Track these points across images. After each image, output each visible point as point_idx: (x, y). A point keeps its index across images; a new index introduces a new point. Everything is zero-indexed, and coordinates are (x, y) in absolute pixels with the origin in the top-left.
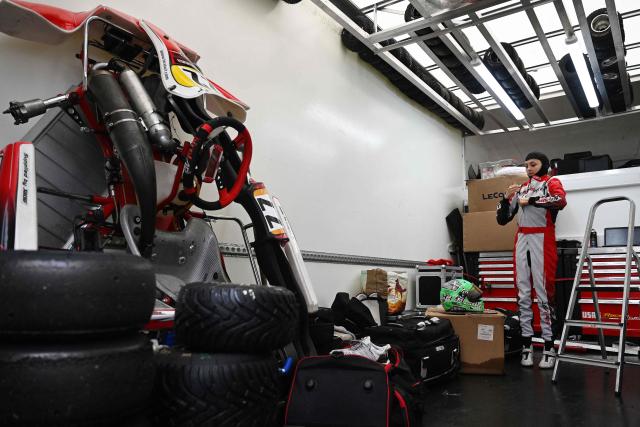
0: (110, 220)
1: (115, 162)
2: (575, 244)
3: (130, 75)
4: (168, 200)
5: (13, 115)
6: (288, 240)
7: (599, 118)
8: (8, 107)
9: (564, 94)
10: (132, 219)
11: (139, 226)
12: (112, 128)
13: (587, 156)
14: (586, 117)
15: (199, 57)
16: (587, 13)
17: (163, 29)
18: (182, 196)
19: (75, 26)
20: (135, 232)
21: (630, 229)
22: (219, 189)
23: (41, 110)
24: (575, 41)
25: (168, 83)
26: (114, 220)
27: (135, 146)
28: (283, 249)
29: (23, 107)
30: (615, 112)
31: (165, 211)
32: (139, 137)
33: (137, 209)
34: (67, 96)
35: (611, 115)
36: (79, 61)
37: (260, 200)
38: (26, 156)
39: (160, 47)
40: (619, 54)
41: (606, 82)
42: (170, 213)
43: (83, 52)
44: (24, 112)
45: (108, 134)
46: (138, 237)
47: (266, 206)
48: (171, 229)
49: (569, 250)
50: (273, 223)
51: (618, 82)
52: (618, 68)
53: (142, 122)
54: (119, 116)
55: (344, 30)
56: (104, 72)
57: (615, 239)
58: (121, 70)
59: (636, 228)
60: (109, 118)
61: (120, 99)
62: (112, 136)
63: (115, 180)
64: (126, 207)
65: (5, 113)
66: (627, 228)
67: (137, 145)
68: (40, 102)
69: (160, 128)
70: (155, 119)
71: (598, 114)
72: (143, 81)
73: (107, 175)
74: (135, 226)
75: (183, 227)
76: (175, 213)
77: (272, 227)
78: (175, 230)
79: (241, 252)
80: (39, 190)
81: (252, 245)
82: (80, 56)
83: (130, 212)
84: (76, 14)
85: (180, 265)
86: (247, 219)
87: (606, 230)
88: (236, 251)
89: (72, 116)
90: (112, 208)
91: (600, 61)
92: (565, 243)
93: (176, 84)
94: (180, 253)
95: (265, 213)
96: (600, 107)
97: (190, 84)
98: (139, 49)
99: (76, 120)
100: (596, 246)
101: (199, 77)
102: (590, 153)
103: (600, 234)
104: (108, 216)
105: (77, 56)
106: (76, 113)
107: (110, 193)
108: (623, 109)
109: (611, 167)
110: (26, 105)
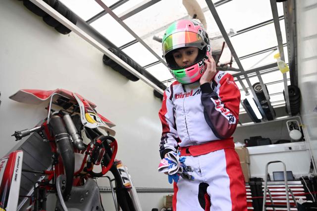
0: (51, 182)
1: (57, 155)
2: (260, 180)
3: (68, 117)
4: (79, 172)
5: (16, 137)
6: (131, 188)
7: (263, 122)
8: (14, 133)
9: (246, 112)
10: (62, 182)
11: (65, 185)
12: (58, 142)
13: (259, 138)
14: (257, 122)
15: (96, 106)
16: (252, 85)
17: (82, 96)
18: (85, 170)
19: (47, 97)
20: (62, 188)
21: (284, 173)
22: (102, 167)
23: (28, 134)
24: (249, 94)
25: (83, 121)
26: (53, 182)
27: (67, 150)
28: (129, 193)
29: (21, 133)
30: (269, 120)
31: (77, 176)
32: (69, 146)
33: (64, 177)
34: (40, 127)
35: (268, 122)
36: (47, 110)
37: (119, 169)
38: (19, 157)
39: (81, 105)
40: (267, 98)
41: (264, 109)
42: (79, 177)
43: (49, 107)
44: (21, 135)
45: (55, 144)
46: (63, 191)
47: (122, 172)
48: (78, 185)
49: (258, 183)
50: (125, 180)
51: (268, 109)
52: (268, 104)
53: (71, 138)
54: (61, 136)
55: (155, 90)
56: (57, 116)
57: (278, 177)
58: (64, 114)
59: (287, 172)
60: (58, 137)
61: (63, 128)
62: (57, 145)
63: (56, 163)
64: (59, 176)
65: (12, 136)
66: (283, 172)
67: (68, 149)
68: (28, 131)
69: (78, 141)
70: (77, 136)
71: (262, 121)
72: (72, 118)
73: (53, 160)
74: (63, 185)
75: (83, 184)
76: (81, 178)
77: (124, 182)
78: (80, 185)
79: (109, 190)
80: (23, 170)
81: (114, 189)
82: (47, 109)
83: (61, 178)
84: (48, 91)
85: (81, 203)
86: (112, 177)
87: (273, 172)
88: (106, 190)
89: (41, 135)
90: (53, 176)
91: (260, 102)
92: (256, 179)
93: (87, 122)
94: (82, 196)
95: (122, 176)
96: (263, 119)
97: (93, 122)
98: (72, 104)
99: (42, 137)
100: (270, 181)
101: (97, 118)
102: (260, 137)
103: (271, 175)
104: (50, 180)
105: (46, 108)
106: (43, 134)
107: (52, 168)
108: (272, 119)
109: (271, 144)
110: (22, 132)
